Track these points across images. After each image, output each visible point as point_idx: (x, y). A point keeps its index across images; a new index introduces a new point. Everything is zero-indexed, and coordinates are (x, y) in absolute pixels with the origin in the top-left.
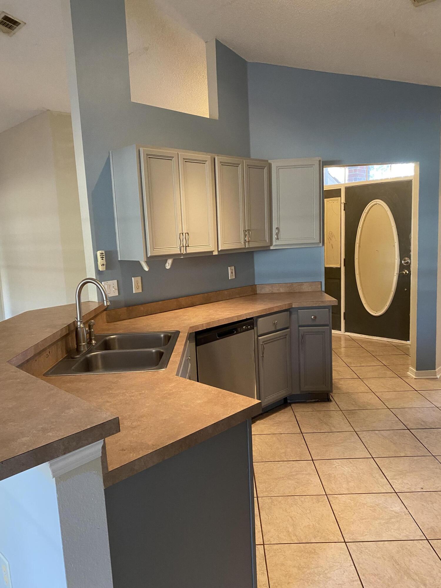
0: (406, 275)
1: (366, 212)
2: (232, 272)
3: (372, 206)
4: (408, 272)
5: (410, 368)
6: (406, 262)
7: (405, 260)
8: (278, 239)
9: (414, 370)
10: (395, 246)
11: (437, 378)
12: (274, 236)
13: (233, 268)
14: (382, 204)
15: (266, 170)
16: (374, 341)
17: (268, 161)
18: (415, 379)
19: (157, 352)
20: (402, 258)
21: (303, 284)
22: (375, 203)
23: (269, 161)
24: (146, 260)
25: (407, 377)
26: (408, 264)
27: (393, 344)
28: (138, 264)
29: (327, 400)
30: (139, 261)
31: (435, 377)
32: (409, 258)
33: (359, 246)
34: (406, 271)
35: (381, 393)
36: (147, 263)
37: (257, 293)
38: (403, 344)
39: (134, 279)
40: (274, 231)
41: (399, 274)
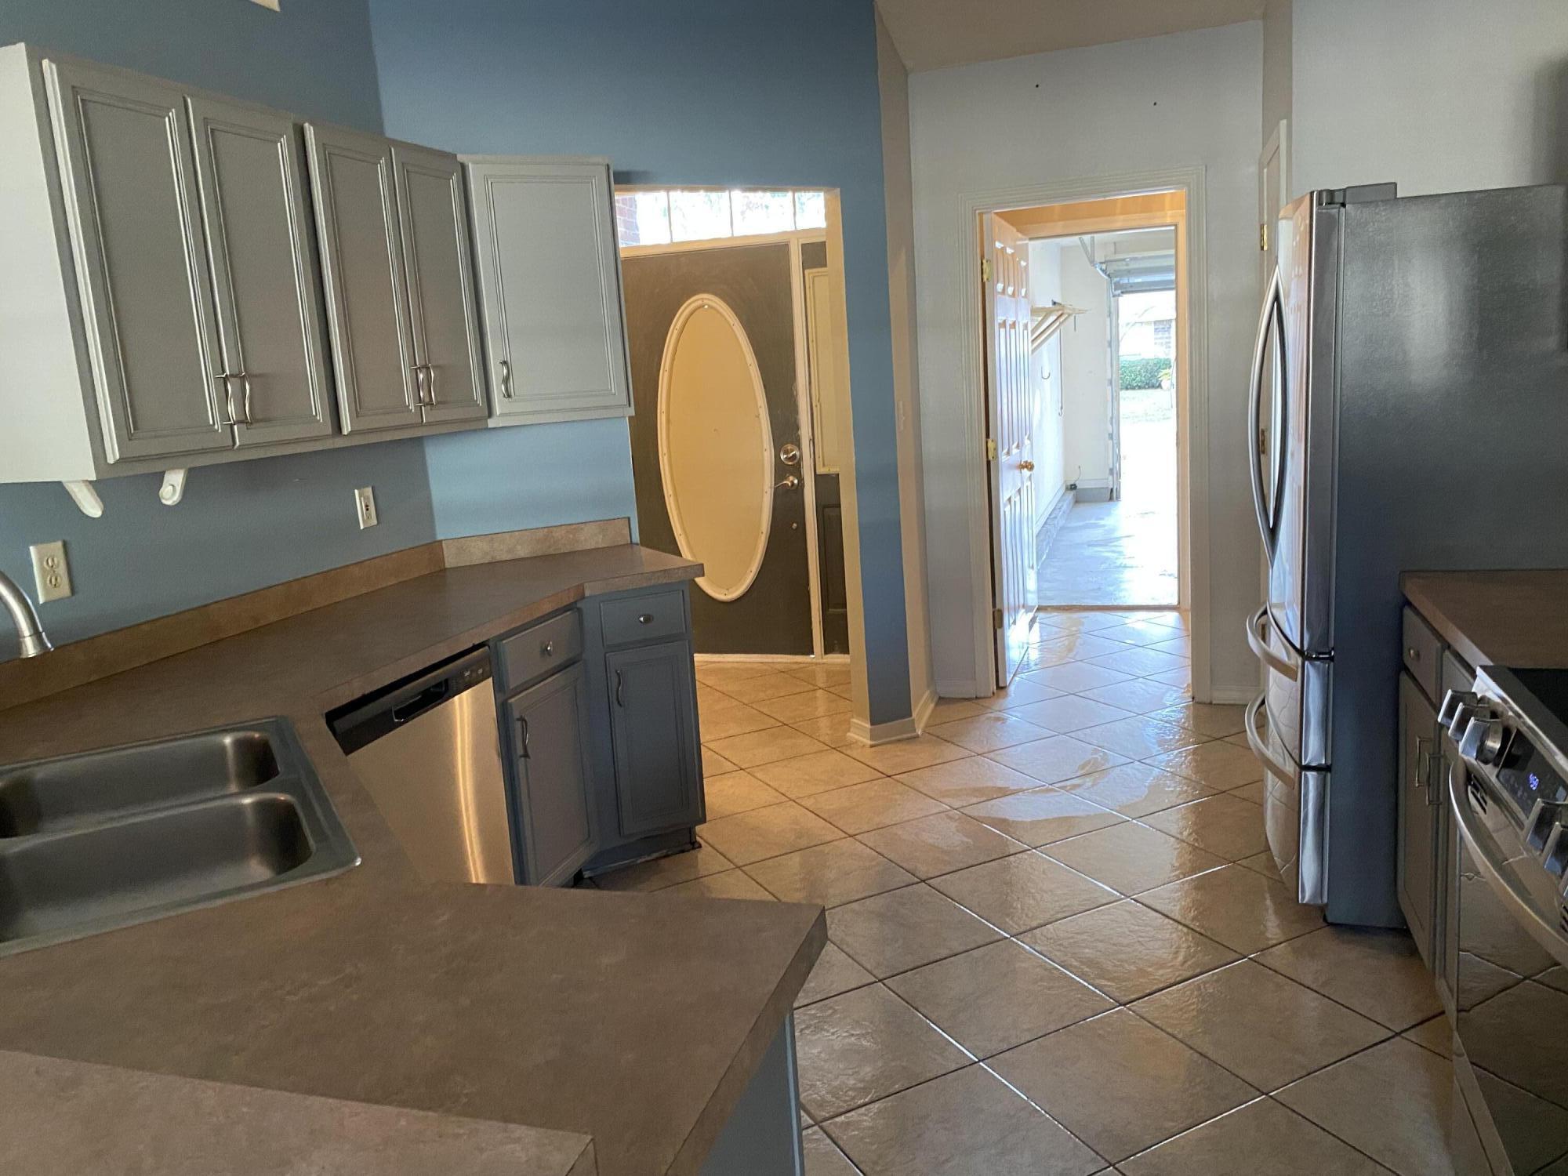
0: (793, 488)
1: (678, 327)
2: (367, 506)
3: (691, 314)
4: (796, 481)
5: (855, 720)
6: (791, 455)
7: (786, 452)
8: (509, 396)
9: (863, 724)
10: (761, 416)
11: (918, 736)
12: (497, 389)
13: (369, 491)
14: (720, 306)
15: (454, 183)
16: (729, 666)
17: (456, 155)
18: (872, 746)
19: (260, 806)
20: (778, 446)
21: (582, 529)
22: (700, 302)
23: (460, 158)
24: (93, 478)
25: (849, 745)
26: (796, 461)
27: (777, 666)
28: (57, 491)
29: (691, 847)
30: (60, 483)
31: (913, 734)
32: (796, 445)
33: (668, 421)
34: (791, 478)
35: (812, 801)
36: (98, 487)
37: (447, 565)
38: (800, 663)
39: (39, 553)
40: (496, 373)
41: (776, 490)
